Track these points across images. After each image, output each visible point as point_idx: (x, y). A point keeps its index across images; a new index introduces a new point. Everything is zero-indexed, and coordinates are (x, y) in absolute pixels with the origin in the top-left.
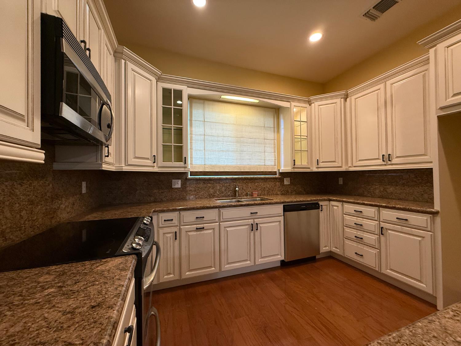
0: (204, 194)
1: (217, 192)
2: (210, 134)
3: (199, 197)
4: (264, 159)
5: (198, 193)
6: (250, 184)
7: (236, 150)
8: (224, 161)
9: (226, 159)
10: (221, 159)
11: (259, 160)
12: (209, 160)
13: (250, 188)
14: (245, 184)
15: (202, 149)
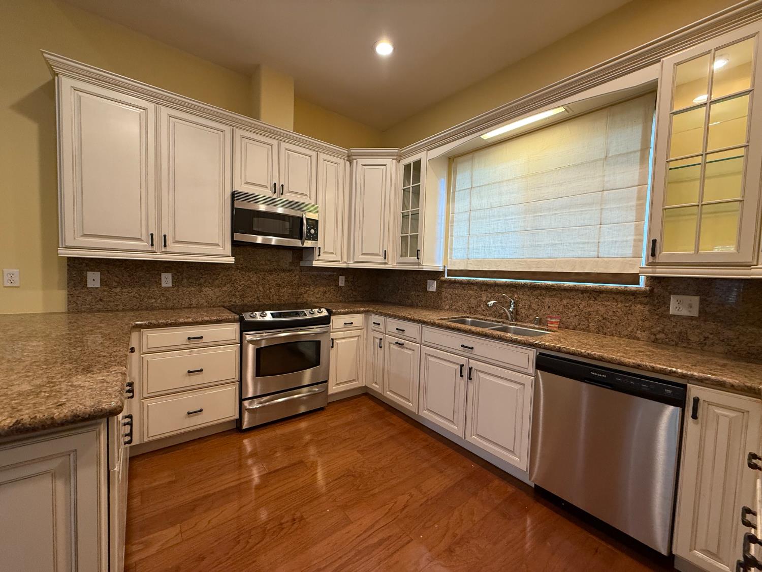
0: (463, 305)
1: (482, 306)
2: (479, 208)
3: (456, 309)
4: (596, 241)
5: (454, 302)
6: (547, 300)
7: (524, 229)
8: (499, 251)
9: (502, 248)
10: (494, 249)
11: (581, 246)
12: (474, 250)
13: (547, 308)
14: (537, 298)
15: (466, 233)
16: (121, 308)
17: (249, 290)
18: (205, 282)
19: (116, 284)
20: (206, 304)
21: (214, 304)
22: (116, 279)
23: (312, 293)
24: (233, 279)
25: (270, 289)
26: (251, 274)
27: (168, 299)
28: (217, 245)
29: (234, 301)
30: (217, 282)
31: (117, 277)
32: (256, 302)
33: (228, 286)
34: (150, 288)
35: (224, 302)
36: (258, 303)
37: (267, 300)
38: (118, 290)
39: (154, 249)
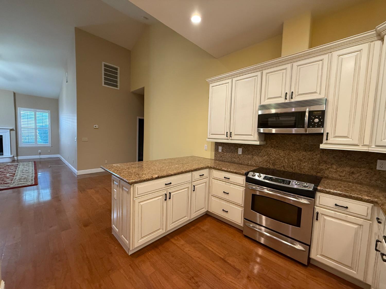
16: (226, 160)
17: (278, 161)
18: (255, 154)
19: (225, 151)
20: (254, 164)
21: (258, 165)
22: (225, 149)
23: (335, 171)
24: (269, 154)
25: (293, 162)
26: (280, 151)
27: (240, 160)
28: (251, 135)
29: (269, 165)
30: (261, 154)
31: (226, 149)
32: (282, 169)
33: (266, 156)
34: (234, 154)
35: (263, 165)
36: (283, 170)
37: (290, 169)
38: (225, 154)
39: (228, 138)
